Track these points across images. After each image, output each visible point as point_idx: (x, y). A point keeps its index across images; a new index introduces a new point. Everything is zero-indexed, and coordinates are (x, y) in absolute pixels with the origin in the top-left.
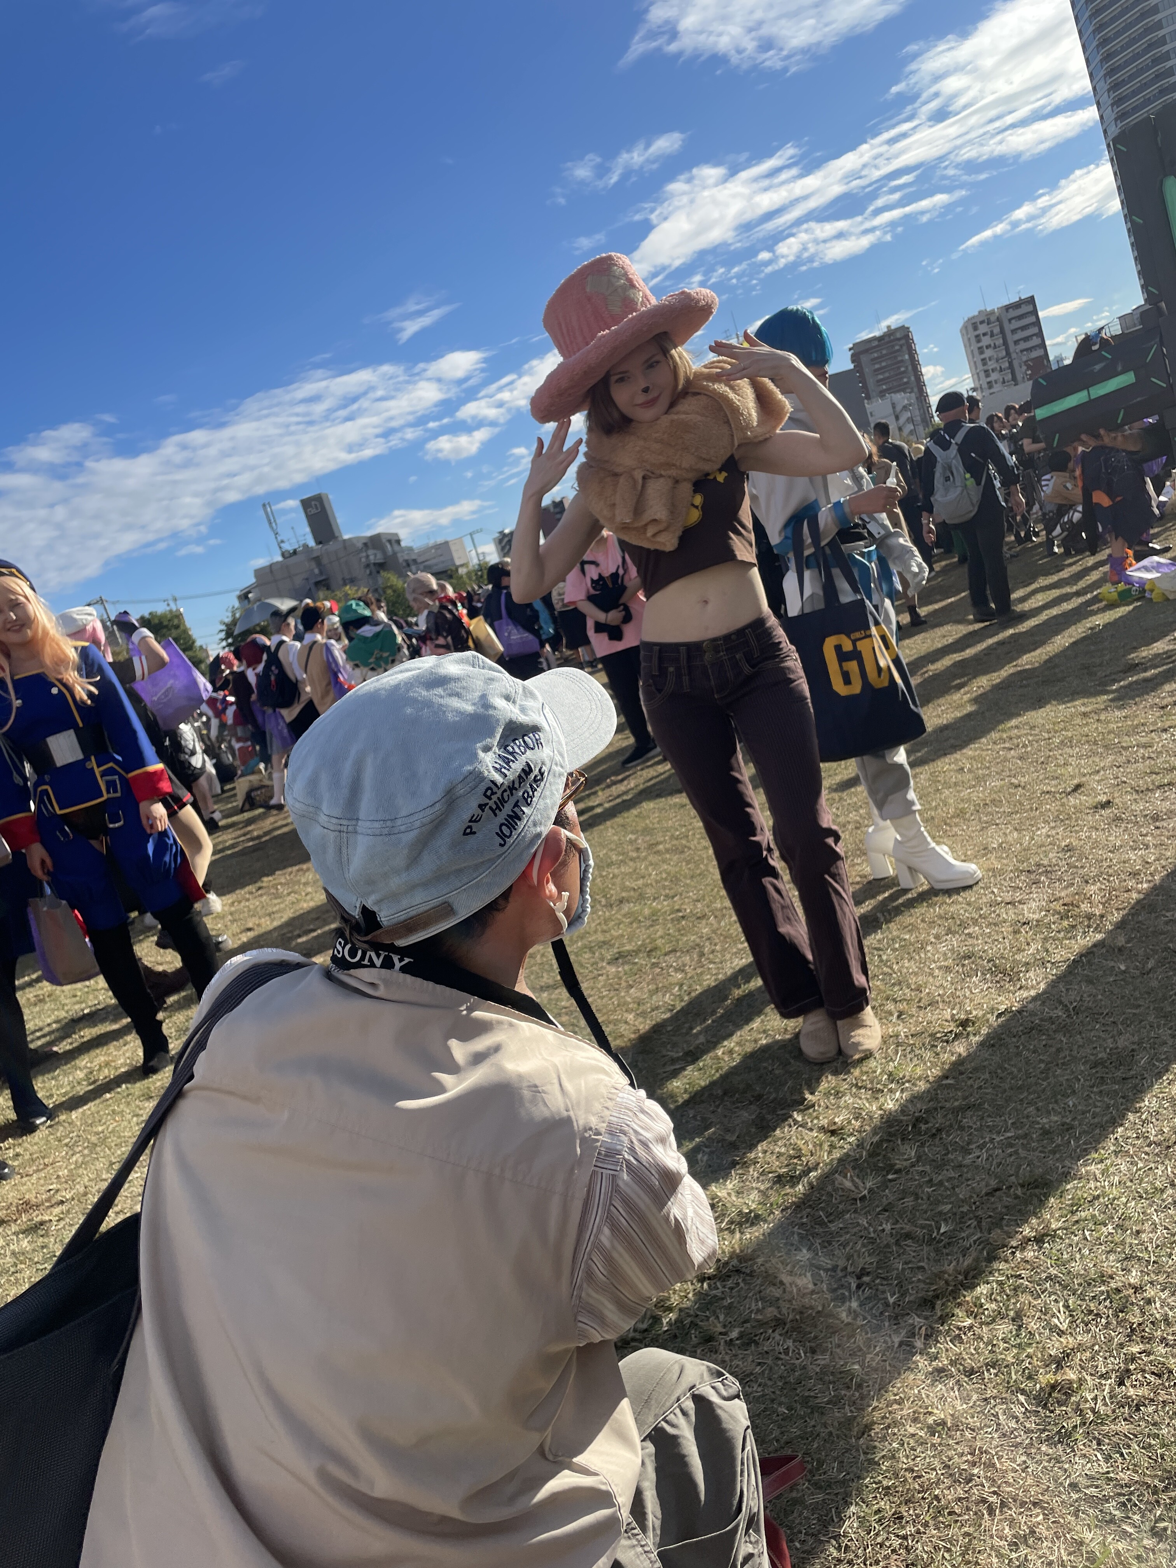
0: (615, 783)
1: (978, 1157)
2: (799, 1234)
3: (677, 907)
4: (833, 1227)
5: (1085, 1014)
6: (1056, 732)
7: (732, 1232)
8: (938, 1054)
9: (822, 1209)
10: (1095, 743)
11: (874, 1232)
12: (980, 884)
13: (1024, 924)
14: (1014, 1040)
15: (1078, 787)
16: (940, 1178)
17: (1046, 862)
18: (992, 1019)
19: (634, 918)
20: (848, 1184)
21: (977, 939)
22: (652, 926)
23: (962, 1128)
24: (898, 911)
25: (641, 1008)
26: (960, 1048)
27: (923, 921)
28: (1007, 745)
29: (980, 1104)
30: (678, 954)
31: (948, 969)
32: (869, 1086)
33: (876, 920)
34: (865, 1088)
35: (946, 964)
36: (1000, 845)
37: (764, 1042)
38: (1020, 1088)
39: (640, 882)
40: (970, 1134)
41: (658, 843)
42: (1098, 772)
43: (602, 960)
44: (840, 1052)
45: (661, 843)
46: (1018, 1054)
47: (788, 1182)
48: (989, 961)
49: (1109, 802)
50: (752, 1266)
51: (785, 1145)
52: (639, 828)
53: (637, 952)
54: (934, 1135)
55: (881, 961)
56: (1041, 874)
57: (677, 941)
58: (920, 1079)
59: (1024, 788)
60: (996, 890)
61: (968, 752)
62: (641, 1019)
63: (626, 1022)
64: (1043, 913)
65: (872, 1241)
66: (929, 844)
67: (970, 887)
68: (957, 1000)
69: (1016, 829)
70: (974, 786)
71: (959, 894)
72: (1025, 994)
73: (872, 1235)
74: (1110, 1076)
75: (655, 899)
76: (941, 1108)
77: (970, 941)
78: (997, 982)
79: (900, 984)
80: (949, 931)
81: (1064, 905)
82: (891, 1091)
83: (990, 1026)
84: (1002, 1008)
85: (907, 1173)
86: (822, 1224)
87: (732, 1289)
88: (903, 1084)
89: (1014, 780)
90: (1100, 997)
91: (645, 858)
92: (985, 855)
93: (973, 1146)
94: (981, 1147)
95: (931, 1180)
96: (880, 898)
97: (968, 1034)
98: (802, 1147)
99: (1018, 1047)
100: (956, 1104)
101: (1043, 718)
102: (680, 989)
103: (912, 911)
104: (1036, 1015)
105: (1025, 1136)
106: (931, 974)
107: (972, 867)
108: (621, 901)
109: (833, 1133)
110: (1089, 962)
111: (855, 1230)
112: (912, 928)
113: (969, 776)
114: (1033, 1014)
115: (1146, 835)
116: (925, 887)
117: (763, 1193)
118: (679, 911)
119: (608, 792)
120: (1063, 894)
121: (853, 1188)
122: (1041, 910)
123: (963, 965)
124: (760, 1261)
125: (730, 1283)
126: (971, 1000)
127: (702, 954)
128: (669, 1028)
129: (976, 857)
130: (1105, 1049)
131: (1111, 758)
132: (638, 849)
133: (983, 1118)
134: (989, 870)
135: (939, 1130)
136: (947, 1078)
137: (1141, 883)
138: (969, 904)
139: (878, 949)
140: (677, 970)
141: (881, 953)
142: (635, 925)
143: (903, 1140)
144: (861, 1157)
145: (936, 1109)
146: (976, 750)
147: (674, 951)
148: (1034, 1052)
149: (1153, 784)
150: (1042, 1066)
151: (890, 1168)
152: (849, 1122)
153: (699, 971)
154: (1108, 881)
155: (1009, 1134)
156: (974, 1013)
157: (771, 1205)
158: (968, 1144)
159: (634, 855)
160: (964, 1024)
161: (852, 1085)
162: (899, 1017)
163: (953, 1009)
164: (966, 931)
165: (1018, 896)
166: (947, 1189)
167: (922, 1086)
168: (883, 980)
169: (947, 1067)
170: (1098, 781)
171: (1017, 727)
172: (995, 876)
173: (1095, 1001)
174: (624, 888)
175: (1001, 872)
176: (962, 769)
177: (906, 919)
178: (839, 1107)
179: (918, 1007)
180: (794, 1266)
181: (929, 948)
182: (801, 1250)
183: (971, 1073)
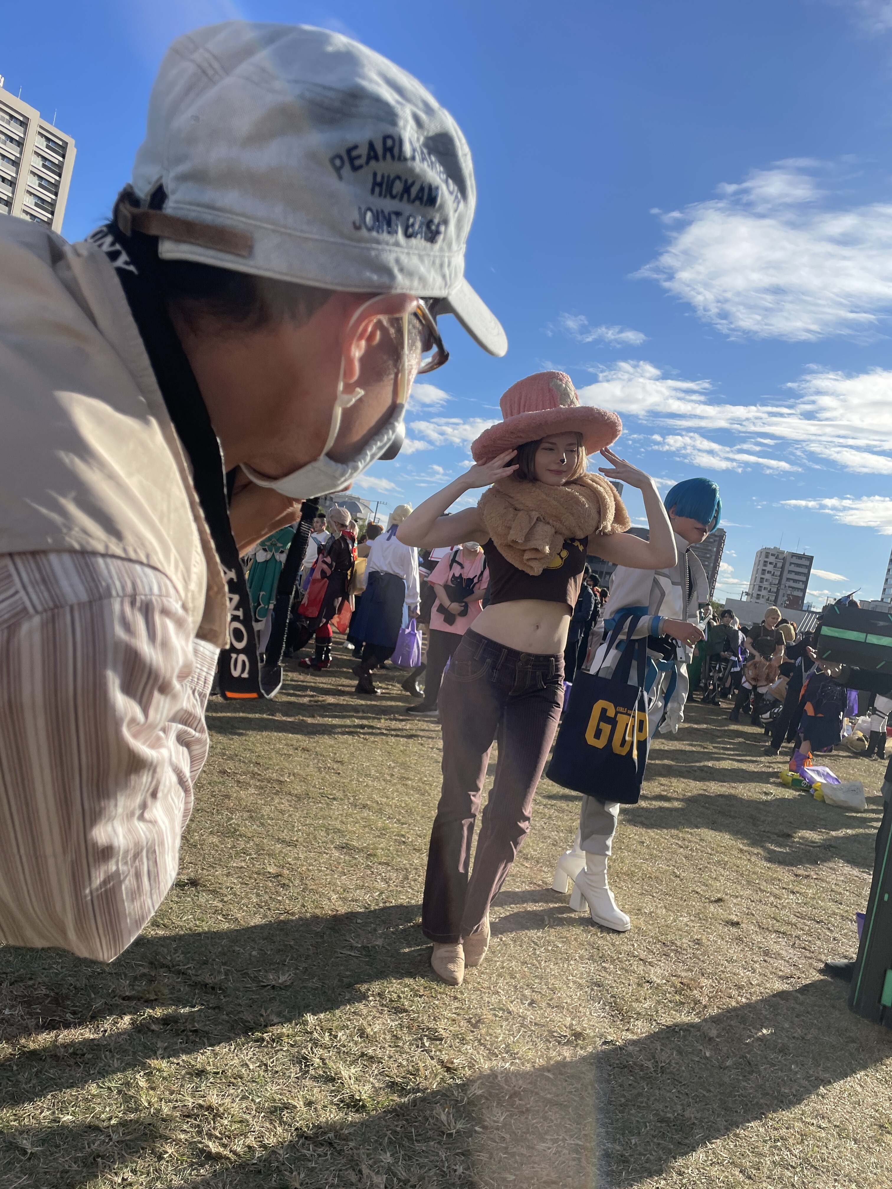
0: (396, 720)
2: (389, 1138)
3: (403, 833)
4: (418, 1147)
5: (668, 1077)
6: (717, 852)
7: (340, 1109)
8: (548, 1049)
9: (416, 1128)
10: (742, 875)
11: (448, 1167)
12: (626, 935)
13: (648, 982)
14: (609, 1068)
15: (719, 900)
16: (515, 1150)
17: (679, 944)
18: (599, 1042)
19: (369, 825)
20: (443, 1117)
21: (610, 975)
22: (379, 837)
23: (545, 1118)
24: (561, 922)
25: (345, 895)
26: (567, 1053)
27: (575, 939)
28: (680, 843)
29: (565, 1106)
30: (389, 868)
31: (580, 986)
32: (488, 1046)
33: (543, 920)
34: (485, 1046)
35: (580, 981)
36: (651, 913)
39: (384, 800)
40: (549, 1127)
41: (408, 779)
42: (737, 897)
43: (332, 842)
45: (411, 780)
47: (398, 1090)
48: (612, 997)
49: (738, 923)
50: (343, 1145)
51: (408, 1060)
52: (400, 761)
53: (361, 850)
54: (522, 1113)
55: (535, 954)
56: (672, 950)
57: (393, 858)
58: (528, 1061)
59: (681, 880)
60: (636, 945)
61: (652, 833)
62: (341, 903)
63: (329, 899)
64: (664, 981)
65: (444, 1174)
66: (605, 885)
67: (619, 932)
68: (578, 1014)
69: (665, 907)
70: (647, 859)
71: (608, 933)
72: (630, 1036)
73: (445, 1170)
74: (670, 1135)
75: (389, 818)
76: (537, 1094)
77: (603, 974)
78: (612, 1015)
79: (541, 979)
80: (591, 958)
81: (681, 983)
82: (503, 1059)
83: (595, 1048)
84: (610, 1038)
85: (491, 1132)
86: (410, 1139)
87: (319, 1156)
88: (515, 1059)
89: (676, 871)
90: (683, 1068)
91: (395, 785)
92: (637, 914)
93: (548, 1137)
94: (555, 1141)
95: (506, 1148)
96: (551, 905)
97: (577, 1045)
98: (421, 1068)
100: (549, 1096)
101: (711, 837)
102: (379, 895)
103: (571, 928)
104: (632, 1057)
105: (591, 1150)
106: (567, 984)
107: (626, 918)
108: (364, 806)
109: (448, 1070)
110: (684, 1036)
111: (433, 1158)
112: (566, 941)
113: (645, 850)
114: (630, 1055)
115: (755, 962)
116: (586, 915)
117: (376, 1090)
118: (403, 836)
119: (388, 723)
120: (683, 974)
121: (446, 1123)
122: (663, 978)
123: (592, 990)
124: (352, 1144)
125: (320, 1150)
126: (589, 1020)
127: (406, 878)
128: (359, 921)
129: (630, 912)
130: (674, 1111)
131: (749, 892)
132: (392, 775)
133: (563, 1118)
134: (637, 927)
135: (528, 1110)
136: (549, 1071)
137: (742, 996)
138: (613, 945)
139: (536, 944)
140: (383, 880)
141: (536, 947)
142: (367, 830)
143: (498, 1104)
144: (462, 1101)
145: (532, 1092)
146: (657, 834)
147: (387, 864)
148: (621, 1086)
149: (773, 927)
150: (623, 1100)
152: (463, 1068)
153: (399, 889)
154: (719, 982)
155: (579, 1142)
156: (588, 1031)
157: (378, 1103)
158: (546, 1133)
159: (388, 778)
160: (578, 1035)
161: (476, 1039)
162: (530, 1004)
163: (573, 1019)
164: (604, 965)
165: (650, 958)
166: (516, 1162)
167: (528, 1067)
168: (530, 969)
169: (552, 1062)
170: (735, 904)
171: (691, 834)
172: (639, 934)
173: (678, 1070)
174: (370, 798)
175: (644, 934)
176: (643, 843)
177: (564, 931)
178: (460, 1051)
179: (548, 1004)
180: (375, 1163)
181: (572, 962)
182: (386, 1152)
183: (568, 1077)
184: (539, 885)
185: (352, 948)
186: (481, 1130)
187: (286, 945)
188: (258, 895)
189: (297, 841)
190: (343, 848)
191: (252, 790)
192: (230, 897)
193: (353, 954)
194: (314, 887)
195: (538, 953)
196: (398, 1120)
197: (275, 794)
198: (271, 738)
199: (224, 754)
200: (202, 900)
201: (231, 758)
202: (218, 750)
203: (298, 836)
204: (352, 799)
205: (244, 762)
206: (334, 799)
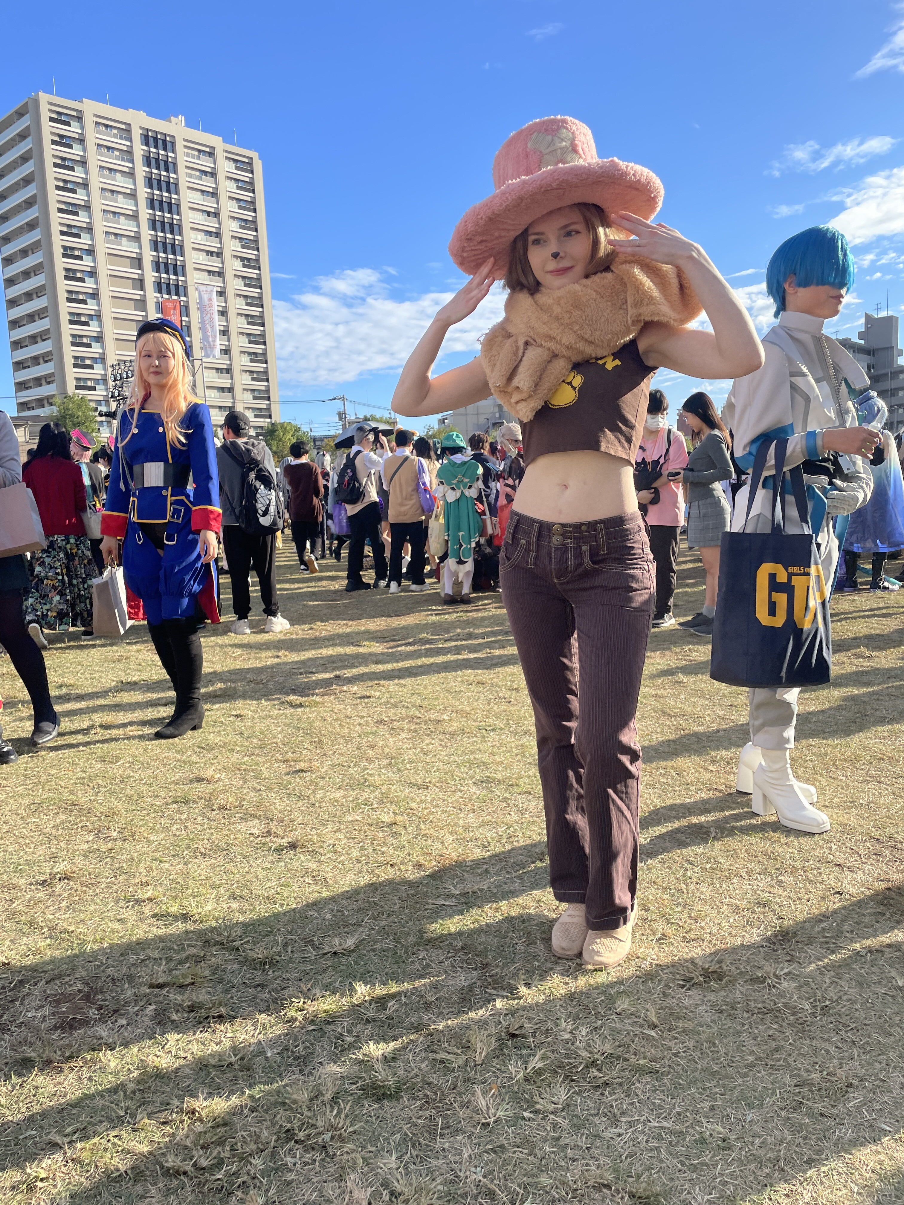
1: (620, 1135)
4: (439, 1143)
9: (446, 1117)
13: (838, 893)
14: (746, 1015)
16: (567, 1141)
23: (628, 1093)
24: (731, 833)
27: (748, 851)
29: (663, 1073)
30: (530, 797)
31: (737, 910)
33: (707, 833)
37: (532, 911)
38: (713, 1074)
43: (471, 778)
44: (580, 955)
46: (738, 1033)
53: (502, 782)
55: (684, 875)
60: (834, 847)
64: (863, 890)
66: (789, 780)
67: (811, 834)
73: (461, 1174)
76: (626, 1060)
77: (776, 890)
79: (684, 906)
80: (764, 872)
85: (543, 1119)
86: (432, 1134)
92: (847, 808)
93: (624, 1119)
94: (631, 1124)
95: (558, 1139)
96: (726, 813)
99: (743, 1025)
100: (641, 1062)
103: (745, 837)
105: (680, 1134)
107: (823, 817)
111: (453, 1158)
112: (733, 854)
121: (485, 1109)
122: (864, 886)
123: (753, 912)
133: (655, 1091)
135: (606, 1084)
136: (655, 1027)
138: (800, 851)
139: (691, 863)
140: (519, 811)
141: (689, 866)
143: (566, 1077)
150: (751, 1058)
151: (531, 1104)
152: (535, 1033)
155: (665, 1124)
158: (623, 1114)
160: (710, 975)
165: (853, 861)
166: (565, 1158)
172: (843, 833)
175: (851, 831)
177: (734, 843)
179: (684, 937)
180: (372, 1170)
181: (735, 880)
182: (391, 1155)
183: (679, 1033)
184: (720, 791)
185: (449, 896)
186: (531, 1115)
187: (369, 902)
188: (362, 849)
189: (430, 782)
190: (482, 782)
191: (403, 735)
192: (328, 856)
193: (446, 903)
194: (427, 831)
195: (689, 873)
196: (427, 1109)
197: (428, 735)
198: (446, 678)
199: (388, 702)
200: (296, 864)
201: (395, 706)
202: (384, 700)
203: (435, 777)
204: (514, 726)
205: (407, 707)
206: (493, 730)
